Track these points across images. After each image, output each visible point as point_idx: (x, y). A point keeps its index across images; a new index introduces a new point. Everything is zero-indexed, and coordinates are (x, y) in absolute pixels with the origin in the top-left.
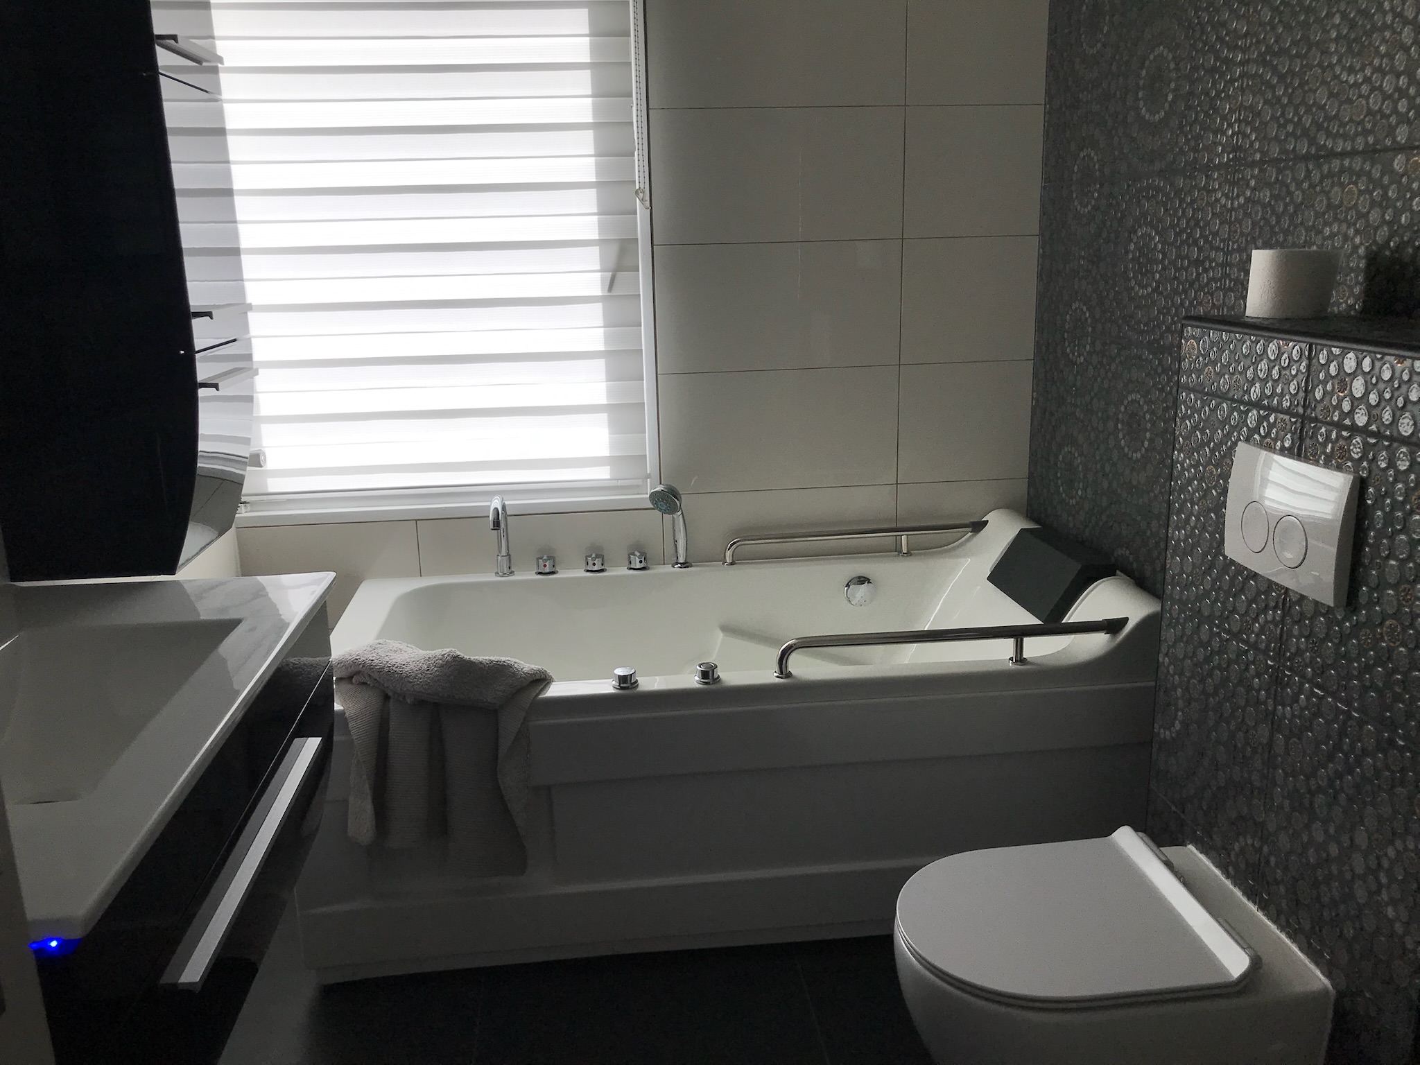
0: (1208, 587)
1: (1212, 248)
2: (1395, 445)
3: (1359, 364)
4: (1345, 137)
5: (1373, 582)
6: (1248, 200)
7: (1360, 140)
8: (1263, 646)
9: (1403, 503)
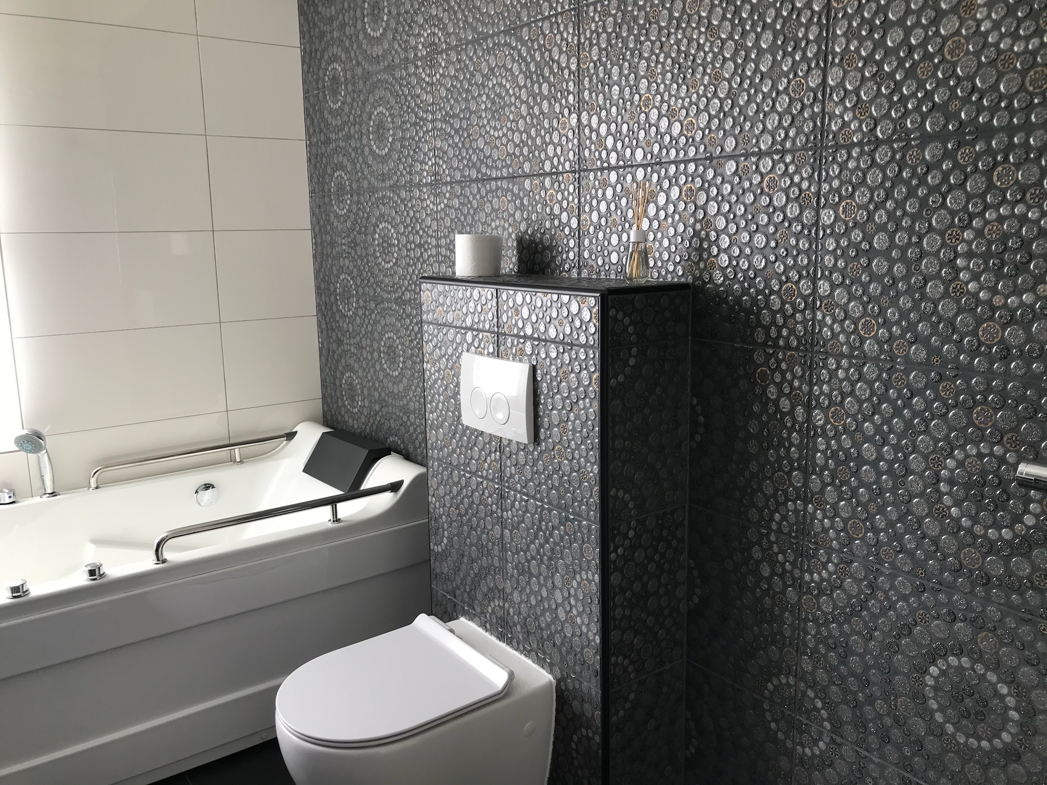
0: (454, 446)
1: (428, 236)
2: (548, 344)
3: (524, 299)
4: (497, 168)
5: (546, 426)
6: (446, 206)
7: (504, 170)
8: (491, 477)
9: (556, 376)
